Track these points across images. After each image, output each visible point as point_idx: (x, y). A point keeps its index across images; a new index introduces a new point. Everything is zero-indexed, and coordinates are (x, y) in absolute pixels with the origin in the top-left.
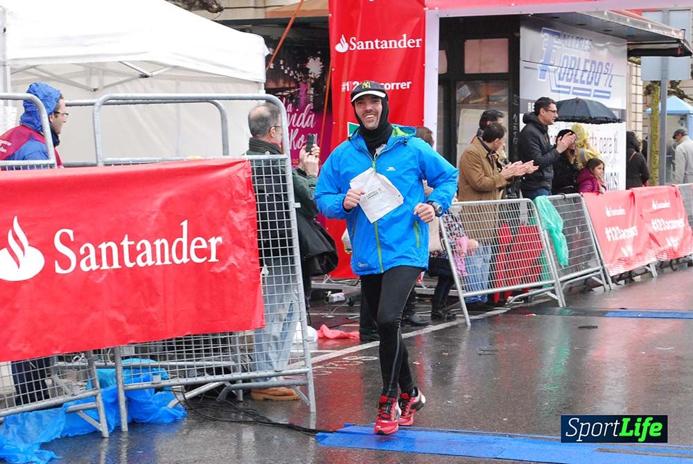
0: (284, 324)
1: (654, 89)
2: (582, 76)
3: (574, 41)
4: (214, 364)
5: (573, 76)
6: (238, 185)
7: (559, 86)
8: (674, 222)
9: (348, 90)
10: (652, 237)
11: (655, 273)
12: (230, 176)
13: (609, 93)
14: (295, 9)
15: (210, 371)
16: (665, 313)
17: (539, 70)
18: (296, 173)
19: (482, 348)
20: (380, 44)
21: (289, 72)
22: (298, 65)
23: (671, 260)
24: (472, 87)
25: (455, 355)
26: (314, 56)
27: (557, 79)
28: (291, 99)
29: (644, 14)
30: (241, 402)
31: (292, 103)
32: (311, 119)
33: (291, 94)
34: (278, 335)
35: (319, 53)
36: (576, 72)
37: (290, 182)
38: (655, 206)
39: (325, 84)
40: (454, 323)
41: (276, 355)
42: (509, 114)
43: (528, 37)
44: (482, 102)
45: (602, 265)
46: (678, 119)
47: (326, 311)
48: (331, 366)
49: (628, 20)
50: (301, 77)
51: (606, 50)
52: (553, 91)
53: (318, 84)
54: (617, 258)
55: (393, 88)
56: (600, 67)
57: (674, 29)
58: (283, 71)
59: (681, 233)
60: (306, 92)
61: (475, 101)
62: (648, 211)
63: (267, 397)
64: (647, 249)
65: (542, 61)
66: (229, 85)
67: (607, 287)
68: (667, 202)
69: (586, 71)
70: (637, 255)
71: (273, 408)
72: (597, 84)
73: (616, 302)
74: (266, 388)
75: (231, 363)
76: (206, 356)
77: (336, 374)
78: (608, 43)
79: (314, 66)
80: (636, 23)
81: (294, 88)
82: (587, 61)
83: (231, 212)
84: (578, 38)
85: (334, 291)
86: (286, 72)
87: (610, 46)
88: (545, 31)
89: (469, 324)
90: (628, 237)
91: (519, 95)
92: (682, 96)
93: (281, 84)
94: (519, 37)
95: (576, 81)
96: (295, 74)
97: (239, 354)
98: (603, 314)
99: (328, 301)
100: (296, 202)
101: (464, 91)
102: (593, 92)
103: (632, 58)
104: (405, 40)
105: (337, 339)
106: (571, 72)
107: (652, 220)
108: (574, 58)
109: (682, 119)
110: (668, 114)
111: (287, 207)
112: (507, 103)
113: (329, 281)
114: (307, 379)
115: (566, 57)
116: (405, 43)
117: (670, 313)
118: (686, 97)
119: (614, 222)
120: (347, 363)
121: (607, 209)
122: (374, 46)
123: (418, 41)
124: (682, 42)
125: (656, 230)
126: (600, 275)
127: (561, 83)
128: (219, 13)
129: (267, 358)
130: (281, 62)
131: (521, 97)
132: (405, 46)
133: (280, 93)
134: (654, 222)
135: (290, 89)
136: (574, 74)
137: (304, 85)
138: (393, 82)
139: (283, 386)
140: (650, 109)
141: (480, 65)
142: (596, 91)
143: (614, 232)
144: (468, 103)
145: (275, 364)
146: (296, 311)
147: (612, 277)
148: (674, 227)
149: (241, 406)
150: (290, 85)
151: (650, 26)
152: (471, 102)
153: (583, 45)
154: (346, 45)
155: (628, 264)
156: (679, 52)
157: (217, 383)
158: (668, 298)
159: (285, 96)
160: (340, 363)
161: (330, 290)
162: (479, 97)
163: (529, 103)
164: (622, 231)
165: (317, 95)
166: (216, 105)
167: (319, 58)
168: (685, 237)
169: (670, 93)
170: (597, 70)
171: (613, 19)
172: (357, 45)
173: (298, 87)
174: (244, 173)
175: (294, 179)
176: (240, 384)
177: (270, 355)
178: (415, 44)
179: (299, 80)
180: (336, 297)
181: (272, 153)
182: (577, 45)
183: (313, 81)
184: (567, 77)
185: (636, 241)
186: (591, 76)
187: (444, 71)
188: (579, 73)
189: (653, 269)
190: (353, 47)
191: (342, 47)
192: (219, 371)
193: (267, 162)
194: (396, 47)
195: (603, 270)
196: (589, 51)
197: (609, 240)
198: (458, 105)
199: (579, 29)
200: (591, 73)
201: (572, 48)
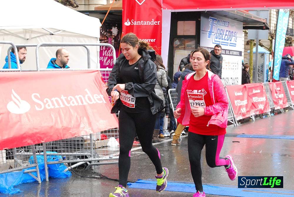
1: (251, 42)
2: (225, 37)
3: (222, 22)
8: (262, 98)
10: (253, 104)
13: (236, 44)
14: (107, 7)
17: (208, 34)
20: (143, 23)
21: (104, 33)
22: (108, 30)
23: (260, 114)
24: (180, 41)
26: (115, 26)
27: (215, 38)
33: (105, 42)
35: (117, 25)
38: (254, 92)
39: (119, 38)
43: (204, 21)
44: (184, 47)
45: (234, 116)
49: (244, 14)
50: (109, 35)
51: (234, 27)
52: (213, 43)
53: (116, 38)
54: (239, 113)
56: (232, 33)
57: (262, 18)
59: (265, 103)
60: (111, 41)
61: (181, 47)
62: (252, 94)
64: (251, 109)
65: (209, 31)
67: (235, 124)
68: (259, 90)
69: (227, 35)
70: (247, 112)
72: (231, 41)
78: (236, 24)
79: (115, 31)
80: (248, 16)
81: (106, 40)
86: (103, 33)
90: (244, 104)
92: (262, 46)
93: (101, 38)
94: (200, 21)
95: (222, 39)
96: (107, 34)
101: (177, 42)
103: (245, 30)
104: (153, 22)
106: (220, 35)
108: (222, 30)
109: (262, 55)
110: (259, 53)
115: (219, 29)
116: (153, 23)
119: (238, 98)
121: (235, 92)
122: (141, 24)
123: (158, 22)
124: (266, 24)
125: (254, 102)
126: (232, 120)
127: (216, 40)
128: (77, 8)
131: (200, 45)
132: (153, 24)
134: (254, 98)
135: (104, 40)
136: (222, 36)
138: (148, 39)
140: (249, 51)
141: (184, 32)
142: (230, 43)
143: (238, 102)
144: (179, 47)
147: (237, 121)
148: (261, 101)
150: (104, 38)
151: (253, 17)
153: (225, 25)
154: (129, 23)
155: (244, 115)
156: (264, 28)
164: (241, 101)
165: (116, 43)
167: (116, 28)
168: (266, 105)
170: (231, 35)
171: (239, 14)
172: (134, 23)
173: (108, 39)
178: (157, 23)
179: (108, 36)
182: (223, 24)
183: (114, 37)
184: (219, 37)
185: (247, 106)
188: (224, 36)
189: (253, 118)
191: (127, 24)
194: (149, 24)
195: (234, 118)
196: (228, 27)
197: (236, 105)
198: (174, 48)
199: (224, 18)
200: (229, 36)
201: (221, 25)
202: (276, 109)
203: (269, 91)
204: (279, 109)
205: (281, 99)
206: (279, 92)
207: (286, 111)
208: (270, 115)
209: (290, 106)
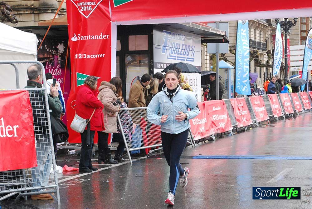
0: (45, 165)
1: (214, 57)
2: (181, 52)
3: (177, 36)
4: (13, 184)
5: (177, 52)
6: (23, 102)
7: (171, 56)
8: (222, 116)
9: (77, 58)
10: (213, 122)
11: (214, 139)
12: (19, 98)
13: (193, 59)
14: (51, 22)
15: (11, 187)
16: (218, 156)
17: (162, 49)
18: (49, 96)
19: (137, 173)
20: (91, 38)
21: (49, 50)
22: (53, 47)
23: (222, 133)
24: (132, 57)
25: (125, 177)
26: (61, 43)
27: (170, 53)
28: (51, 62)
29: (208, 24)
30: (27, 201)
31: (51, 64)
32: (59, 72)
33: (50, 60)
34: (43, 170)
35: (63, 41)
36: (179, 50)
37: (47, 100)
38: (214, 109)
39: (66, 56)
40: (125, 163)
41: (42, 179)
42: (149, 69)
43: (157, 34)
44: (137, 63)
45: (191, 135)
46: (224, 70)
47: (67, 158)
48: (69, 183)
49: (201, 27)
51: (191, 40)
52: (168, 58)
53: (63, 56)
54: (197, 132)
55: (96, 57)
56: (189, 47)
57: (221, 31)
58: (47, 50)
59: (226, 121)
60: (57, 59)
61: (134, 63)
62: (211, 111)
63: (38, 198)
64: (211, 128)
65: (163, 45)
66: (21, 56)
67: (193, 145)
68: (219, 107)
69: (183, 49)
70: (207, 131)
71: (41, 203)
72: (188, 55)
73: (197, 152)
74: (38, 194)
75: (21, 183)
76: (9, 180)
77: (71, 187)
78: (193, 37)
79: (61, 48)
80: (204, 28)
81: (51, 57)
82: (183, 45)
83: (21, 114)
84: (179, 35)
85: (71, 150)
86: (48, 50)
87: (193, 38)
88: (164, 32)
89: (132, 163)
90: (202, 123)
91: (153, 60)
92: (226, 60)
93: (46, 56)
94: (153, 35)
95: (178, 54)
96: (52, 51)
97: (25, 179)
98: (192, 157)
99: (68, 154)
100: (49, 109)
101: (129, 59)
102: (186, 58)
103: (204, 44)
104: (102, 35)
105: (72, 171)
106: (176, 50)
107: (213, 115)
108: (177, 44)
109: (226, 70)
110: (219, 68)
111: (46, 111)
112: (148, 64)
113: (68, 145)
114: (56, 190)
115: (174, 43)
116: (102, 37)
117: (221, 156)
118: (228, 61)
120: (76, 182)
122: (88, 38)
123: (107, 36)
124: (225, 36)
125: (215, 120)
126: (190, 140)
127: (172, 55)
128: (16, 23)
129: (38, 180)
130: (46, 46)
131: (154, 61)
132: (102, 38)
133: (45, 60)
134: (214, 116)
135: (50, 58)
136: (178, 50)
137: (56, 56)
138: (97, 54)
139: (46, 193)
140: (212, 66)
141: (136, 47)
142: (187, 58)
143: (196, 121)
144: (131, 64)
145: (41, 183)
146: (51, 159)
147: (196, 141)
148: (222, 118)
149: (27, 203)
150: (50, 56)
151: (210, 29)
152: (132, 63)
153: (181, 38)
154: (76, 38)
155: (202, 135)
156: (224, 41)
157: (15, 193)
158: (220, 150)
159: (48, 61)
160: (73, 182)
161: (69, 149)
162: (136, 61)
163: (158, 64)
164: (200, 120)
165: (62, 61)
166: (13, 65)
167: (63, 44)
168: (227, 123)
169: (220, 59)
170: (188, 49)
171: (194, 26)
172: (81, 38)
173: (54, 57)
174: (26, 96)
175: (49, 99)
176: (26, 193)
177: (39, 179)
178: (106, 37)
179: (54, 54)
180: (72, 152)
181: (38, 87)
182: (179, 38)
183: (60, 54)
184: (174, 52)
185: (206, 124)
186: (185, 51)
187: (120, 49)
188: (180, 50)
189: (213, 137)
190: (79, 39)
191: (74, 39)
192: (15, 187)
193: (36, 91)
194: (98, 38)
195: (192, 138)
196: (184, 40)
197: (194, 124)
198: (126, 65)
199: (180, 31)
200: (185, 50)
201: (176, 39)
202: (239, 127)
203: (231, 107)
204: (242, 127)
205: (244, 116)
206: (242, 108)
207: (250, 128)
208: (232, 134)
209: (254, 123)
